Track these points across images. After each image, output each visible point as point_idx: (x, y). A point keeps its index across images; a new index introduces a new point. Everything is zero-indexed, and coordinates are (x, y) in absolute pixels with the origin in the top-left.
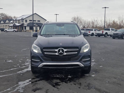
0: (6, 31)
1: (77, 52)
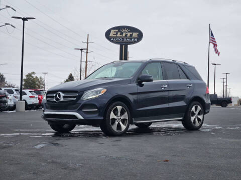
1: (75, 99)
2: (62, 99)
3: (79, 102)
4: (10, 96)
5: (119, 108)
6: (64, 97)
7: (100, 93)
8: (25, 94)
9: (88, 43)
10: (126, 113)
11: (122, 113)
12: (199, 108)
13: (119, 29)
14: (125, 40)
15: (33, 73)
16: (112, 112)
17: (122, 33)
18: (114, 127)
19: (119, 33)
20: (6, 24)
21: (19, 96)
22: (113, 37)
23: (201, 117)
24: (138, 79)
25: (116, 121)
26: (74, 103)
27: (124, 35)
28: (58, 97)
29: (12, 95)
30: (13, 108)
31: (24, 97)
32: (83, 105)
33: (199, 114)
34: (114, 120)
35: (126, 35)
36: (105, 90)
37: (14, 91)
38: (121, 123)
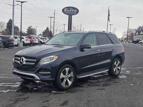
0: (141, 42)
1: (34, 63)
2: (24, 63)
3: (37, 66)
4: (16, 40)
5: (67, 69)
6: (26, 61)
7: (53, 60)
8: (23, 38)
9: (55, 14)
10: (72, 73)
11: (69, 72)
12: (119, 62)
13: (68, 8)
14: (71, 13)
15: (31, 26)
16: (62, 73)
17: (69, 10)
18: (63, 84)
19: (68, 10)
20: (17, 4)
21: (20, 40)
22: (66, 12)
23: (119, 68)
24: (81, 46)
25: (65, 79)
26: (33, 66)
27: (70, 11)
28: (21, 61)
29: (17, 39)
30: (17, 46)
31: (23, 40)
32: (39, 69)
33: (118, 66)
34: (63, 79)
35: (72, 11)
36: (57, 57)
37: (18, 37)
38: (68, 80)
